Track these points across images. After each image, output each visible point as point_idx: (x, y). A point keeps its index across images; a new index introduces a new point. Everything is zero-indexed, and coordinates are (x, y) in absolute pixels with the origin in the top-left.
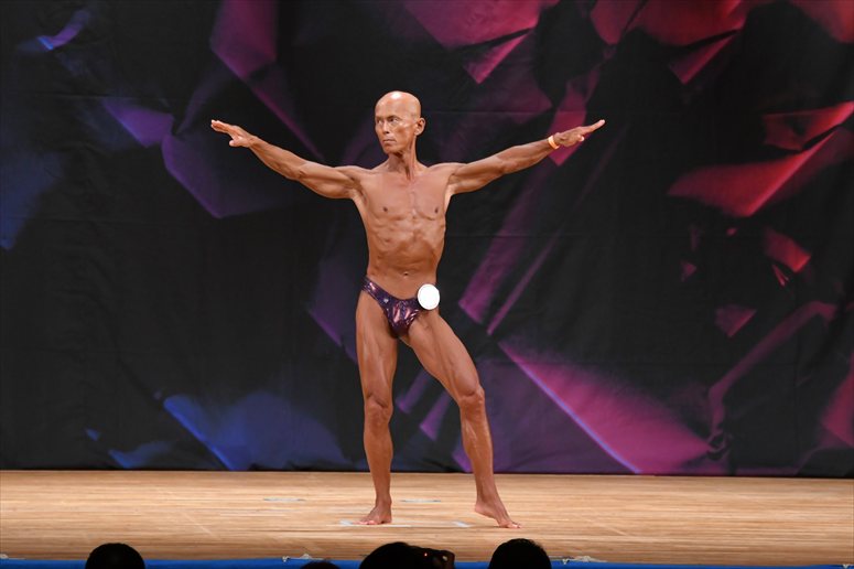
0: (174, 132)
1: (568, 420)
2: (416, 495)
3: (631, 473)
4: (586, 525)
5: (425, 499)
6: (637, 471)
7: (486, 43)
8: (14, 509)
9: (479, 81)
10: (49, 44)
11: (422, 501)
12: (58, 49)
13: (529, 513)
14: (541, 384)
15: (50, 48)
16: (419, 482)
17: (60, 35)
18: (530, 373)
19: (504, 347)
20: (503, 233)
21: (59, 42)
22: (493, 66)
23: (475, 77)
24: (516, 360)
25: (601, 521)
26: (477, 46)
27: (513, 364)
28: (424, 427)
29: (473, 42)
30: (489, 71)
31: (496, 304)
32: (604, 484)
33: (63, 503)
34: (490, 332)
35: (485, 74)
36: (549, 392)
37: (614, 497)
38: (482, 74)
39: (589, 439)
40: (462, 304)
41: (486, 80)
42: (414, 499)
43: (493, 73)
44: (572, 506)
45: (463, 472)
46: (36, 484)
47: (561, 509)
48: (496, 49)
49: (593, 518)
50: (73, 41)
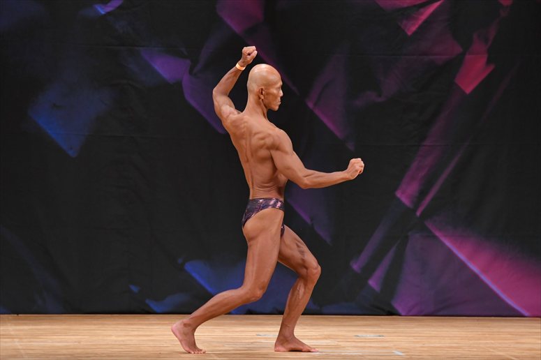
0: (191, 72)
1: (476, 277)
2: (366, 332)
3: (522, 316)
4: (490, 353)
5: (372, 335)
6: (526, 314)
7: (415, 6)
8: (79, 342)
9: (409, 34)
10: (102, 10)
11: (370, 336)
12: (109, 13)
13: (448, 345)
14: (455, 251)
15: (103, 13)
16: (368, 322)
17: (109, 4)
18: (448, 243)
19: (429, 224)
20: (427, 143)
21: (109, 9)
22: (420, 22)
23: (406, 30)
24: (437, 234)
25: (500, 351)
26: (408, 8)
27: (435, 237)
28: (371, 282)
29: (405, 5)
30: (417, 26)
31: (423, 194)
32: (503, 324)
33: (114, 338)
34: (418, 214)
35: (414, 29)
36: (462, 256)
37: (510, 333)
38: (411, 28)
39: (492, 291)
40: (398, 194)
41: (415, 33)
42: (364, 335)
43: (420, 28)
44: (480, 339)
45: (400, 315)
46: (95, 325)
47: (471, 342)
48: (422, 10)
49: (494, 348)
50: (120, 7)
